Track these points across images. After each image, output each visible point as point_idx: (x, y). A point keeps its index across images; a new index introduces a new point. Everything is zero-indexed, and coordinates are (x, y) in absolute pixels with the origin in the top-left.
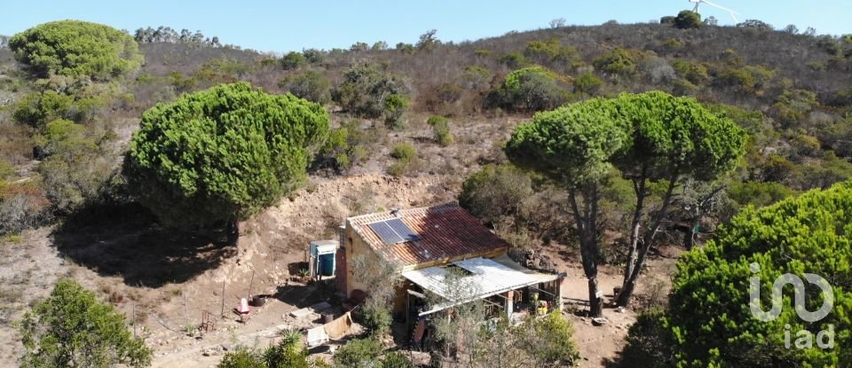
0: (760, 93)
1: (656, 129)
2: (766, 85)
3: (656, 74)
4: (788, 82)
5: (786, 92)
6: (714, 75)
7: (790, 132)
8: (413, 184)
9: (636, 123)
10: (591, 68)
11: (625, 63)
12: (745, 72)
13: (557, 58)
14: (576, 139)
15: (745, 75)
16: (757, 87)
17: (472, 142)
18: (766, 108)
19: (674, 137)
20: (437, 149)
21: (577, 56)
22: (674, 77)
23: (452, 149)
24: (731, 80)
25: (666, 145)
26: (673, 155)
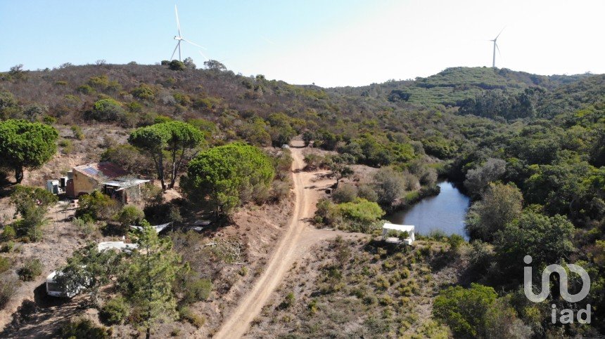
0: (215, 110)
1: (179, 133)
2: (218, 107)
3: (166, 100)
4: (226, 106)
5: (226, 111)
6: (193, 101)
7: (226, 129)
8: (75, 157)
9: (172, 131)
10: (131, 96)
11: (149, 93)
12: (207, 100)
13: (109, 88)
14: (158, 136)
15: (208, 102)
16: (213, 107)
17: (92, 138)
18: (217, 118)
19: (184, 136)
20: (77, 141)
21: (121, 87)
22: (175, 102)
23: (85, 141)
24: (202, 104)
25: (183, 138)
26: (185, 140)
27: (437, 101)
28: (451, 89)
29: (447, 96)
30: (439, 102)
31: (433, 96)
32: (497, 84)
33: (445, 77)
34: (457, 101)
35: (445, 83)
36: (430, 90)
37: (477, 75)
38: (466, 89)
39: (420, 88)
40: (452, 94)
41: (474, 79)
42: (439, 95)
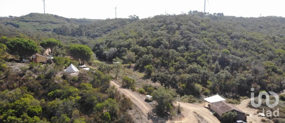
27: (34, 28)
28: (38, 23)
29: (38, 26)
30: (36, 29)
31: (31, 26)
32: (57, 22)
33: (32, 18)
34: (44, 29)
35: (35, 20)
36: (28, 23)
37: (47, 17)
38: (45, 23)
39: (23, 22)
40: (40, 25)
41: (47, 19)
42: (34, 26)
